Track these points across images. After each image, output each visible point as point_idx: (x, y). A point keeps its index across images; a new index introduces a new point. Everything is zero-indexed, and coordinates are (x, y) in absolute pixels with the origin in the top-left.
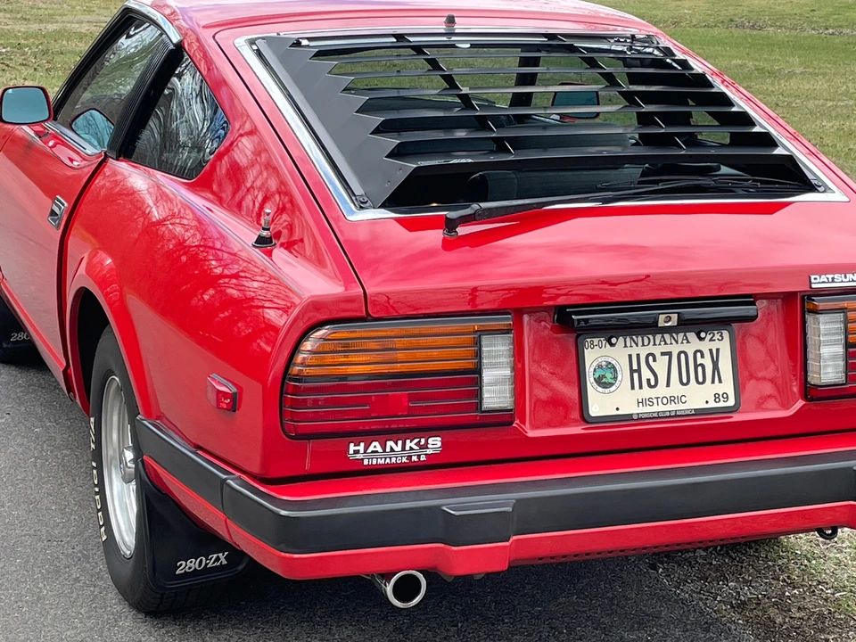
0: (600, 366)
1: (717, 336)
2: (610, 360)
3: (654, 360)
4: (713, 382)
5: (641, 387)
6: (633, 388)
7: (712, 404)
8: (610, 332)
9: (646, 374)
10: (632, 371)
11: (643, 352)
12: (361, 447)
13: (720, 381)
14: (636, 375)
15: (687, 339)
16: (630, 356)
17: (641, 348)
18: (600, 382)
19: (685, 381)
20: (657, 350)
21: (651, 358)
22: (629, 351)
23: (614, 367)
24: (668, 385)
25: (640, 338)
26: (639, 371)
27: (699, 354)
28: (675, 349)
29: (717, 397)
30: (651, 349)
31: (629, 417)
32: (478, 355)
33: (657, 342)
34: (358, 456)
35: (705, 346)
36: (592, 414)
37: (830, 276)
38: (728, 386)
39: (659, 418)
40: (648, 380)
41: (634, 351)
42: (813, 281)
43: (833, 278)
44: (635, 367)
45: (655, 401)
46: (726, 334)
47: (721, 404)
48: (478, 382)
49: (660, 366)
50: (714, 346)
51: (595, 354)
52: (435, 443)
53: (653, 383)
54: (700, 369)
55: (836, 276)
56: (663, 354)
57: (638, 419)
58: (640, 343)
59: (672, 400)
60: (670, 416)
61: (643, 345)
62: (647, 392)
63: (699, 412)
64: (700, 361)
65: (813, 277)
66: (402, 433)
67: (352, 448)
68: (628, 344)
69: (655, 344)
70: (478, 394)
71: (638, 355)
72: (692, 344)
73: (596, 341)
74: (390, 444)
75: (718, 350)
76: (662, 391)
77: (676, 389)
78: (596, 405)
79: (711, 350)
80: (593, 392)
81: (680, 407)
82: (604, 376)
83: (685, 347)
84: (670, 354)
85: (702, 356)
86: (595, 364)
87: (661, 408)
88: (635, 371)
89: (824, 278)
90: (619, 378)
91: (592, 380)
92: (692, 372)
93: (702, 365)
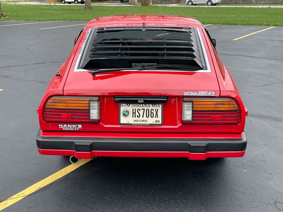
0: (124, 111)
1: (158, 106)
2: (127, 110)
3: (140, 111)
4: (156, 117)
5: (135, 117)
6: (133, 117)
7: (155, 123)
8: (128, 102)
9: (137, 114)
10: (133, 113)
12: (62, 125)
13: (158, 117)
14: (134, 114)
15: (149, 106)
16: (133, 109)
18: (124, 115)
19: (148, 116)
20: (141, 108)
21: (139, 110)
22: (133, 108)
23: (128, 112)
24: (143, 117)
25: (136, 105)
26: (135, 113)
27: (152, 110)
28: (146, 108)
29: (156, 121)
30: (139, 108)
31: (131, 124)
32: (89, 106)
33: (141, 106)
34: (62, 128)
35: (154, 108)
36: (121, 123)
37: (189, 93)
38: (160, 118)
39: (139, 125)
40: (137, 116)
41: (134, 108)
42: (184, 93)
43: (190, 93)
44: (134, 112)
45: (139, 121)
46: (160, 105)
47: (157, 123)
48: (89, 112)
49: (141, 112)
50: (157, 108)
51: (123, 108)
52: (80, 126)
53: (139, 116)
54: (152, 114)
55: (191, 93)
56: (142, 109)
57: (134, 125)
58: (136, 106)
59: (143, 121)
60: (142, 125)
61: (137, 107)
62: (137, 118)
63: (151, 125)
64: (152, 112)
65: (184, 92)
66: (71, 123)
67: (60, 126)
68: (133, 106)
69: (140, 107)
70: (89, 116)
71: (135, 109)
72: (151, 107)
73: (124, 105)
74: (68, 125)
75: (158, 109)
76: (141, 118)
77: (145, 118)
78: (122, 121)
79: (156, 109)
80: (122, 117)
81: (146, 123)
82: (125, 114)
83: (148, 108)
84: (144, 109)
85: (153, 111)
86: (123, 110)
87: (140, 123)
89: (187, 93)
90: (130, 114)
91: (122, 114)
92: (150, 114)
93: (153, 113)
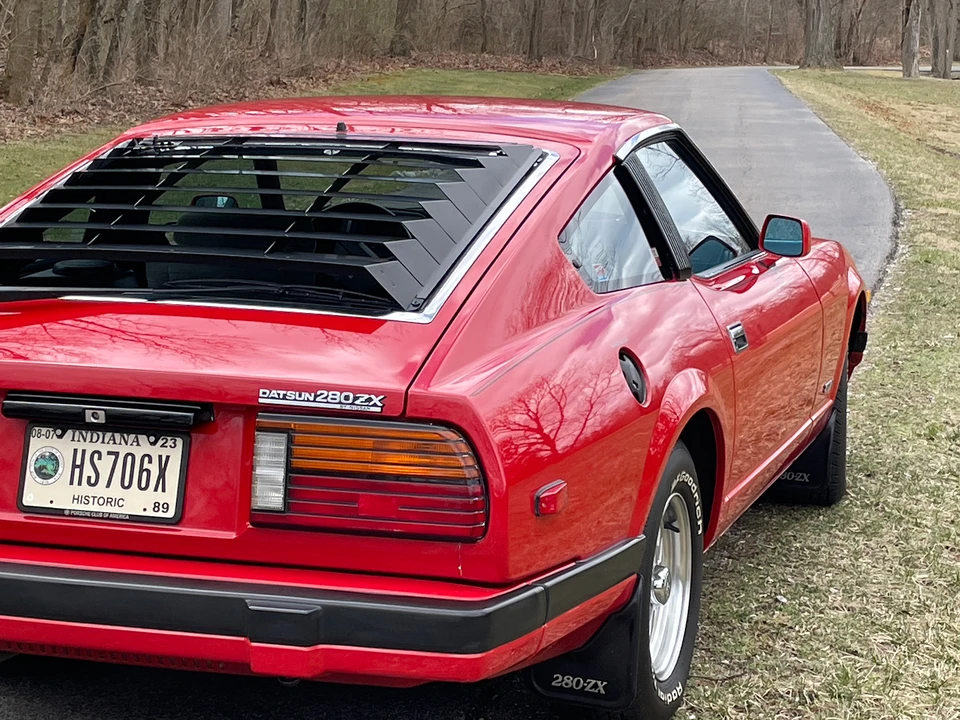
0: (43, 457)
1: (170, 443)
2: (54, 452)
3: (100, 458)
4: (156, 490)
5: (80, 484)
6: (71, 483)
7: (150, 513)
9: (88, 471)
10: (74, 466)
11: (90, 448)
13: (164, 490)
14: (77, 471)
15: (138, 441)
16: (76, 450)
17: (88, 444)
18: (41, 473)
19: (126, 484)
20: (104, 449)
21: (96, 456)
22: (75, 445)
23: (56, 459)
24: (108, 486)
25: (89, 434)
26: (81, 467)
27: (146, 459)
28: (123, 450)
29: (156, 506)
30: (98, 446)
31: (60, 512)
33: (106, 440)
35: (156, 451)
36: (25, 504)
37: (282, 393)
38: (170, 496)
39: (92, 517)
40: (89, 478)
41: (81, 446)
42: (261, 395)
43: (285, 395)
44: (78, 462)
45: (91, 500)
46: (180, 442)
47: (160, 514)
49: (105, 465)
50: (164, 452)
51: (41, 443)
53: (93, 481)
54: (145, 474)
55: (289, 393)
56: (109, 453)
57: (69, 516)
58: (88, 439)
59: (109, 501)
60: (103, 518)
61: (91, 441)
62: (85, 489)
63: (134, 518)
64: (146, 465)
65: (261, 391)
68: (76, 439)
69: (103, 442)
71: (84, 451)
72: (142, 447)
73: (44, 430)
75: (168, 457)
76: (100, 490)
77: (116, 490)
78: (31, 495)
79: (160, 457)
80: (31, 480)
81: (115, 510)
82: (45, 467)
83: (133, 449)
84: (116, 454)
85: (150, 462)
86: (38, 454)
87: (92, 507)
88: (78, 466)
89: (274, 393)
90: (60, 471)
91: (32, 469)
92: (136, 476)
93: (148, 471)
